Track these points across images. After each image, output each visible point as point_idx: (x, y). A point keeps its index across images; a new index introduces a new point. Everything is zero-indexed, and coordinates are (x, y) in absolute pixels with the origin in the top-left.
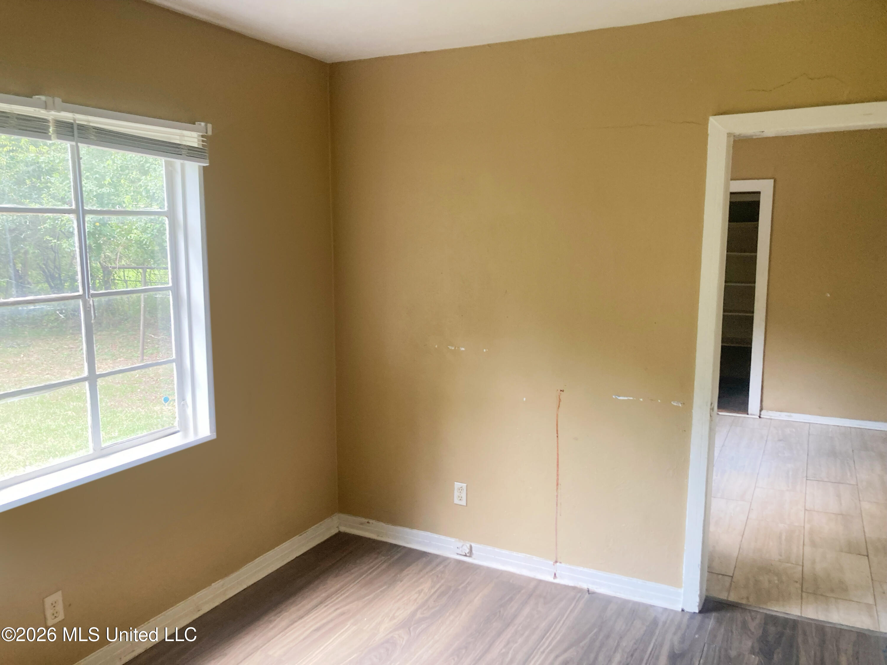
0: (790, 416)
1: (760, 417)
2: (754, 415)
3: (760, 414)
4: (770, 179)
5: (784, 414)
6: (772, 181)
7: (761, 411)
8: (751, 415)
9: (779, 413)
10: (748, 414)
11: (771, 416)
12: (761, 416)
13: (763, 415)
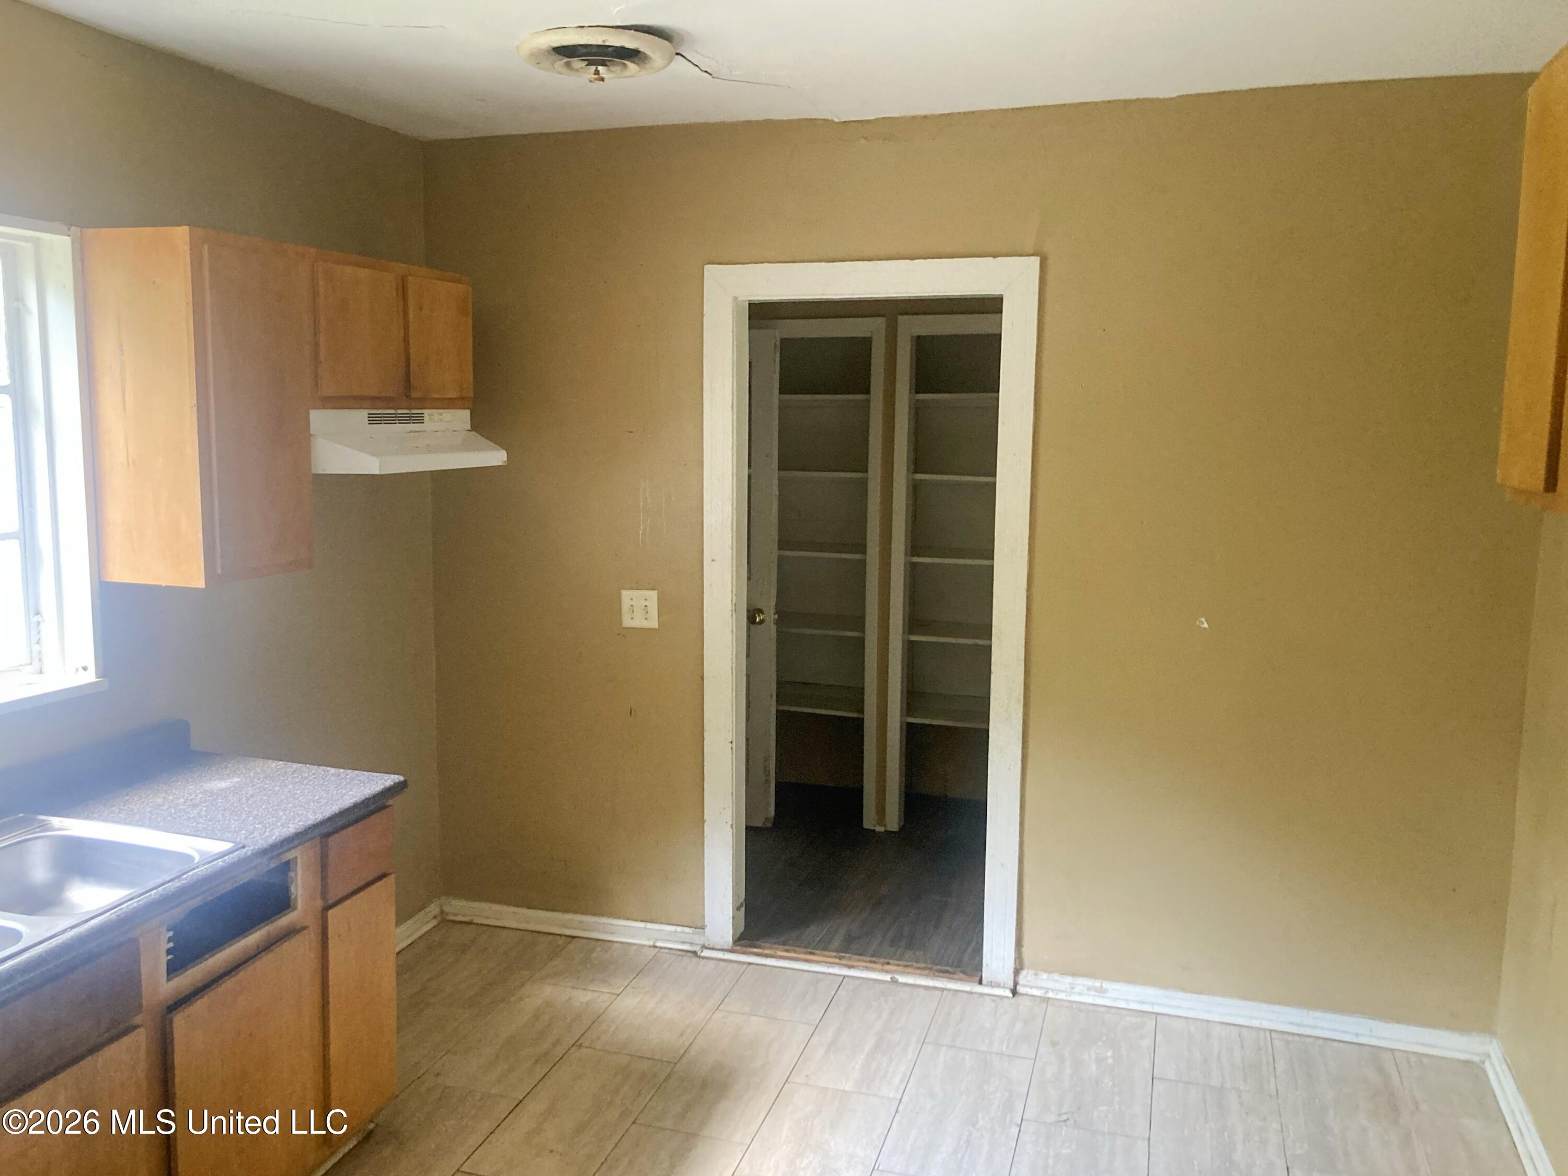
0: (1101, 991)
1: (1014, 992)
2: (998, 986)
3: (1016, 984)
4: (1033, 255)
5: (1082, 983)
6: (1036, 261)
7: (1017, 972)
8: (991, 985)
9: (1068, 980)
10: (980, 982)
11: (1047, 990)
12: (1020, 989)
13: (1025, 986)
